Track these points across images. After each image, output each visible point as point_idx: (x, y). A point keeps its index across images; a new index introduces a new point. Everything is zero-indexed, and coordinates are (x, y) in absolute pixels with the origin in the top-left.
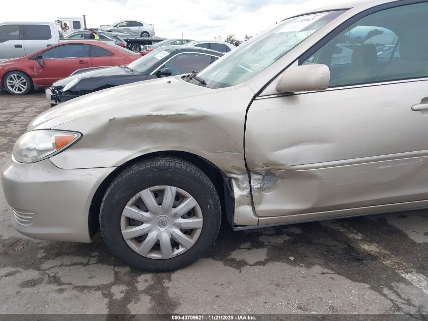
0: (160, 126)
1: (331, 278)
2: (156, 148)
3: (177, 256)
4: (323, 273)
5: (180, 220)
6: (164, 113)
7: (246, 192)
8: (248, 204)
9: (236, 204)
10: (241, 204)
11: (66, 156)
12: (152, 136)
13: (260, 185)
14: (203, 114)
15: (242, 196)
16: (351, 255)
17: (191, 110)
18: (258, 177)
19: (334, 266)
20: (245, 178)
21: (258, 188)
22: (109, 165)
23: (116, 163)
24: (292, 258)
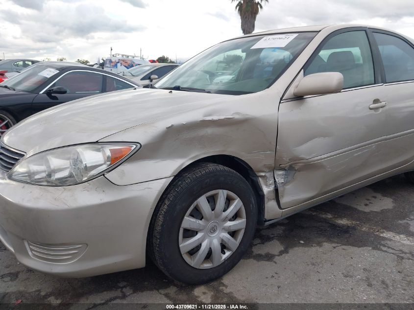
0: (209, 131)
1: (343, 249)
2: (205, 154)
3: (226, 260)
4: (335, 248)
5: (229, 224)
6: (215, 118)
7: (272, 188)
8: (274, 199)
9: (266, 200)
10: (269, 200)
11: (123, 171)
12: (201, 141)
13: (283, 179)
14: (247, 117)
15: (269, 192)
16: (338, 230)
17: (237, 113)
18: (281, 172)
19: (336, 241)
20: (270, 175)
21: (283, 183)
22: (167, 176)
23: (173, 173)
24: (302, 242)
